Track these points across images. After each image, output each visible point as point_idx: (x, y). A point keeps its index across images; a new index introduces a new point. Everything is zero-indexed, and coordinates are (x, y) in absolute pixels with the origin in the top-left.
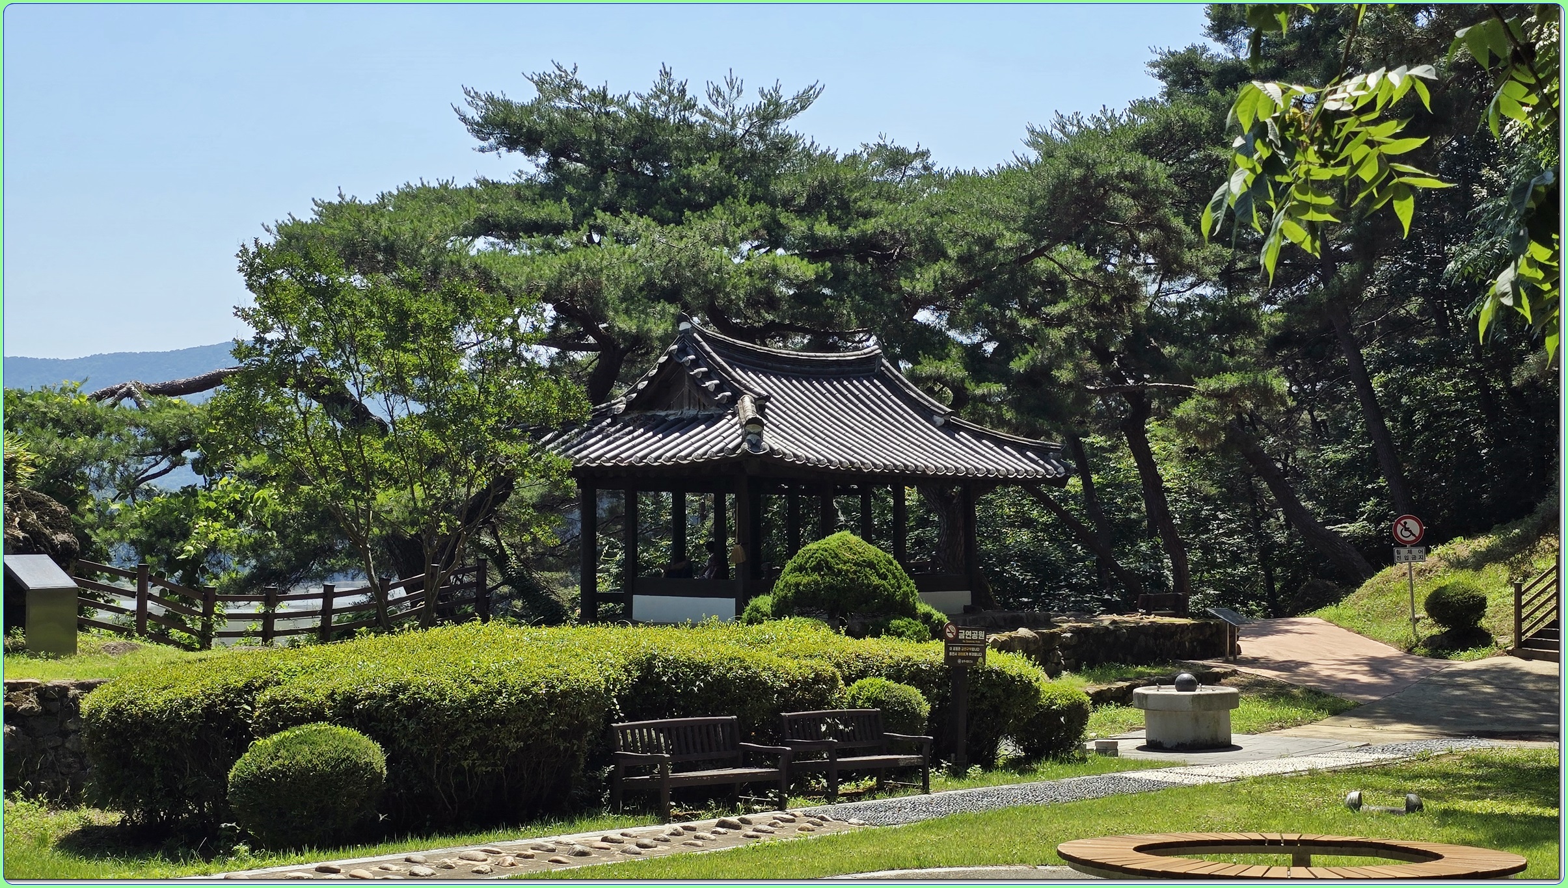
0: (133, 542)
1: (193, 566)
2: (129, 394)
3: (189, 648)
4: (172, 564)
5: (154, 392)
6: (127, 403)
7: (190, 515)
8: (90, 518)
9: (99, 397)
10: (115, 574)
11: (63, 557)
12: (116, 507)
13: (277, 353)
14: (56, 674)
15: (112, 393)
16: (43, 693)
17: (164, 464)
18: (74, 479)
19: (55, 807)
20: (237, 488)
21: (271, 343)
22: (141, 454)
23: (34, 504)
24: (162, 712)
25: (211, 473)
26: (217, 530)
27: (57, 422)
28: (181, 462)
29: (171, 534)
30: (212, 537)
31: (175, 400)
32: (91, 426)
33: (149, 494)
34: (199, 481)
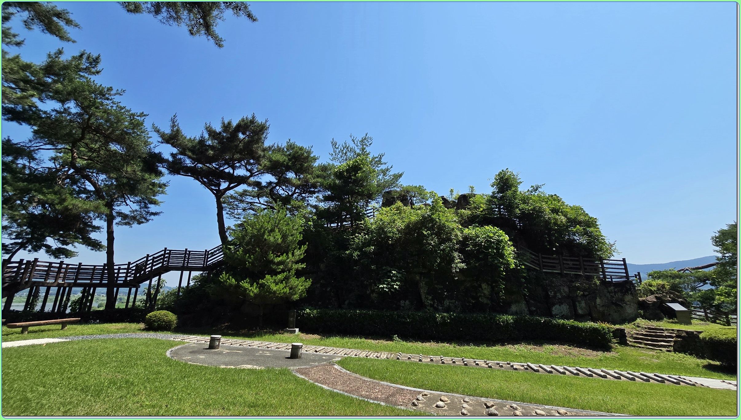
0: (698, 301)
1: (718, 307)
2: (687, 270)
3: (724, 325)
4: (711, 306)
5: (694, 269)
6: (686, 271)
7: (714, 295)
8: (685, 296)
9: (680, 271)
10: (695, 308)
11: (682, 304)
12: (691, 293)
13: (730, 259)
14: (689, 329)
15: (683, 270)
16: (687, 332)
17: (702, 284)
18: (678, 288)
19: (698, 358)
20: (726, 289)
21: (728, 257)
22: (695, 282)
23: (671, 293)
24: (725, 340)
25: (716, 286)
26: (722, 298)
27: (670, 276)
28: (707, 283)
29: (709, 299)
30: (722, 300)
31: (700, 270)
32: (680, 277)
33: (700, 290)
34: (713, 288)
